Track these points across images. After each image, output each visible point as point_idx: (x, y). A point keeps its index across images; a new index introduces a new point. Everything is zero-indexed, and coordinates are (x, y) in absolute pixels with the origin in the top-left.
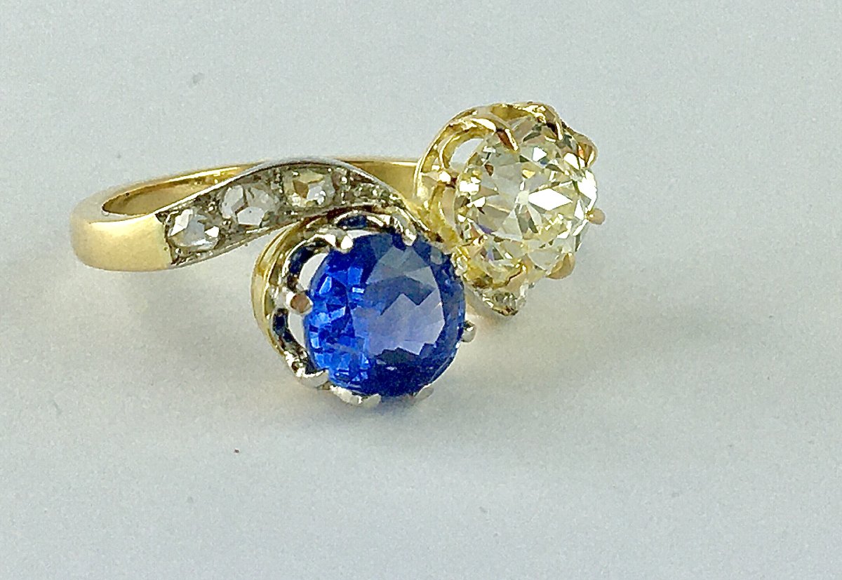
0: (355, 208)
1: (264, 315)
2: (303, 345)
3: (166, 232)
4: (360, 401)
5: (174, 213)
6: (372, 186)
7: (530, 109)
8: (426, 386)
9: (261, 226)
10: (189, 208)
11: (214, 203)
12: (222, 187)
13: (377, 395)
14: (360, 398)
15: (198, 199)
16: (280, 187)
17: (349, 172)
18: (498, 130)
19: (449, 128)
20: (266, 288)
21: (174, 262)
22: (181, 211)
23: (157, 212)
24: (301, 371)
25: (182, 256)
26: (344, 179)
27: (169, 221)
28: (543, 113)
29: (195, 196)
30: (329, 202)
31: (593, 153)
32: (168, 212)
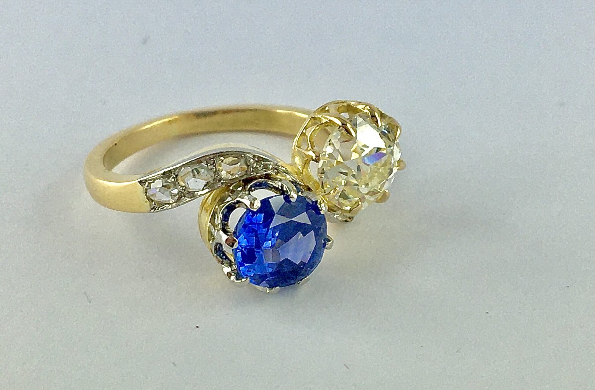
0: (260, 178)
1: (208, 241)
2: (233, 260)
3: (146, 192)
4: (268, 292)
5: (150, 181)
6: (269, 163)
7: (361, 107)
8: (306, 278)
9: (203, 189)
10: (159, 179)
11: (174, 176)
12: (178, 167)
13: (278, 287)
14: (268, 289)
15: (164, 174)
16: (214, 167)
17: (254, 156)
18: (343, 125)
19: (312, 119)
20: (208, 226)
21: (152, 209)
22: (154, 180)
23: (139, 180)
24: (233, 277)
25: (156, 206)
26: (252, 160)
27: (148, 186)
28: (369, 110)
29: (162, 172)
30: (244, 173)
31: (399, 129)
32: (146, 180)
